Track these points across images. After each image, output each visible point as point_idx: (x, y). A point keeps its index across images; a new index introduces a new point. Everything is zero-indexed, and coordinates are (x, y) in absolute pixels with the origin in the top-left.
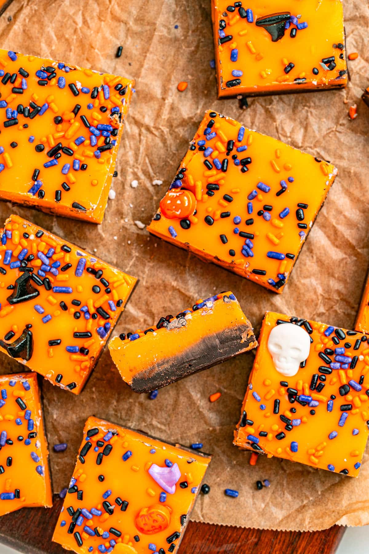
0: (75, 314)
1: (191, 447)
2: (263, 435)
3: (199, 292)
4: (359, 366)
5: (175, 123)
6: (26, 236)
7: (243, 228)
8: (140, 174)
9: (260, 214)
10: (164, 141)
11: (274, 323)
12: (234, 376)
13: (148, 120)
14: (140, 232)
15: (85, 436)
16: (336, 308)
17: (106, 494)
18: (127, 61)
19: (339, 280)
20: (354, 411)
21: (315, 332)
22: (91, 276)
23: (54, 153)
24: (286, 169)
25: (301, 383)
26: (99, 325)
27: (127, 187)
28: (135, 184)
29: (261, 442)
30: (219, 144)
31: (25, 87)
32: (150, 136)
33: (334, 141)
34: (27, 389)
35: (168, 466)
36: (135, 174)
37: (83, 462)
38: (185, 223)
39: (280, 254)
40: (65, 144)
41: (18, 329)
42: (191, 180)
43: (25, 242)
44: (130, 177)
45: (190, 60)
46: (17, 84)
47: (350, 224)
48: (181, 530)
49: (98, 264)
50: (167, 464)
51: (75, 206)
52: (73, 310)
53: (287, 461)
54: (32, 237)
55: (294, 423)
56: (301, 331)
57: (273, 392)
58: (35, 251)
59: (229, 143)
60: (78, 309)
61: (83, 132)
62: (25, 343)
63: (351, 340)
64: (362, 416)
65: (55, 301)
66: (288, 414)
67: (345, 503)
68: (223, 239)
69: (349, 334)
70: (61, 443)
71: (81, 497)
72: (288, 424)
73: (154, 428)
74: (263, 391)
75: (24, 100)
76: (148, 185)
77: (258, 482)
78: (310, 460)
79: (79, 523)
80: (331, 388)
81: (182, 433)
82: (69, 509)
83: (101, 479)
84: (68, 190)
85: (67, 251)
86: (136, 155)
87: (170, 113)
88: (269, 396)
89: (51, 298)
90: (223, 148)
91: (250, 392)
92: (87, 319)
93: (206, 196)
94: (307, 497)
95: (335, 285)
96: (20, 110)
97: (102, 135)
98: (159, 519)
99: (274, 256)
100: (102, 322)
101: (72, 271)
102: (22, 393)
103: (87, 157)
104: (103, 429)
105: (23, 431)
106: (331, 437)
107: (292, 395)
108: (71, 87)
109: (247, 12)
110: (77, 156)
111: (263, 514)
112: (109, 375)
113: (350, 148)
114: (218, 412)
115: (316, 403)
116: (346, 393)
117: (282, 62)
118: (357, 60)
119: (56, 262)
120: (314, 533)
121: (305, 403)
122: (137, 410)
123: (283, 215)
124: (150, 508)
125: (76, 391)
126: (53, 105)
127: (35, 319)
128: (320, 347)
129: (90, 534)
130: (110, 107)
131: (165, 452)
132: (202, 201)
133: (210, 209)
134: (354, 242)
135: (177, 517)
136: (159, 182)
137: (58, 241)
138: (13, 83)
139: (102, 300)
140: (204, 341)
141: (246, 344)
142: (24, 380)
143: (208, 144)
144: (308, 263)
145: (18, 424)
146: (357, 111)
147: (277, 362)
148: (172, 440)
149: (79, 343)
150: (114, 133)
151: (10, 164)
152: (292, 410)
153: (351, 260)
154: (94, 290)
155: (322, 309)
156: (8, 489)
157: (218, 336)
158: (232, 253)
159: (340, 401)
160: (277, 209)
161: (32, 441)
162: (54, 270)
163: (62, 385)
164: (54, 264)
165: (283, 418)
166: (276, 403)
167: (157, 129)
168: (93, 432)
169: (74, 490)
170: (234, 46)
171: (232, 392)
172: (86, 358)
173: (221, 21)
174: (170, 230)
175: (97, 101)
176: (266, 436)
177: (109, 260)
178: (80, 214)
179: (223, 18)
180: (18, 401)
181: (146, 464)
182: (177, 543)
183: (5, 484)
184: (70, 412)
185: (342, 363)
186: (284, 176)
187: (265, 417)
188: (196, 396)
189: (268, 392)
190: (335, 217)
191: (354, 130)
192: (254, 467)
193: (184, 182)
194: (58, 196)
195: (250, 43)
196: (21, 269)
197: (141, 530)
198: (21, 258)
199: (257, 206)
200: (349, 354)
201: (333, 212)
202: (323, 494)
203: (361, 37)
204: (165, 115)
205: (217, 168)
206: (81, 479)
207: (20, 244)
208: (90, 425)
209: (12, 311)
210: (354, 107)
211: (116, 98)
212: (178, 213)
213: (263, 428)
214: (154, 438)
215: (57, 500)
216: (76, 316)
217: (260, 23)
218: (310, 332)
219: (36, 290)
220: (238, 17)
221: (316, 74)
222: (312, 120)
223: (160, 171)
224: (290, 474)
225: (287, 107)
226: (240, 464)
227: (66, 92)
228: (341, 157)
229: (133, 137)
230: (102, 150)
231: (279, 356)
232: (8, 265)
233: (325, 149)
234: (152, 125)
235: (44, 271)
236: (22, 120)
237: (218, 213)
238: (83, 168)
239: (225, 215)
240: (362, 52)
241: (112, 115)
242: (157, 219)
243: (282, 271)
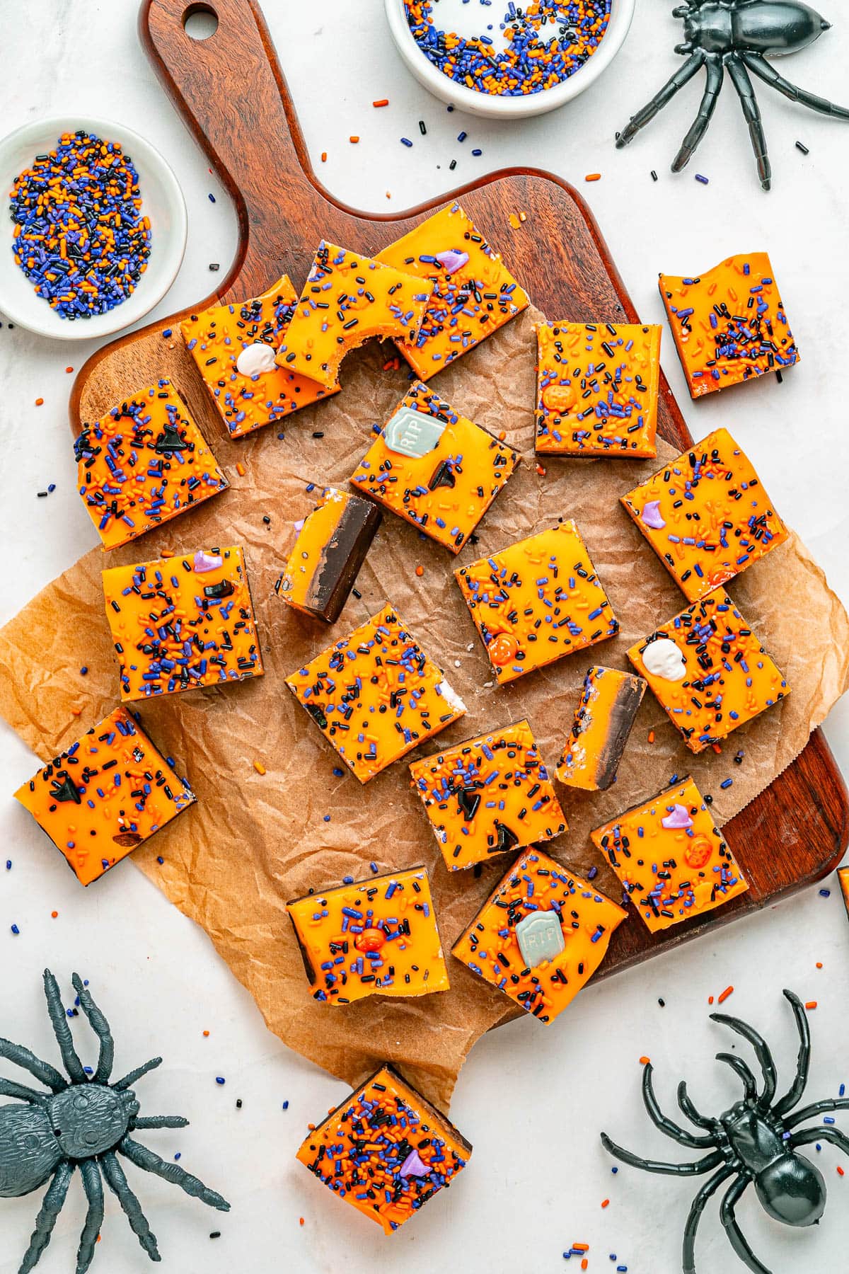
0: (516, 784)
1: (671, 784)
2: (707, 728)
3: (570, 684)
4: (719, 624)
5: (440, 599)
6: (434, 771)
7: (557, 619)
8: (454, 654)
9: (557, 600)
10: (446, 617)
11: (640, 655)
12: (648, 711)
13: (422, 616)
14: (493, 689)
15: (602, 849)
16: (664, 600)
17: (654, 869)
18: (368, 594)
19: (647, 581)
20: (745, 654)
21: (670, 633)
22: (500, 750)
23: (394, 702)
24: (543, 555)
25: (695, 673)
26: (537, 774)
27: (455, 671)
28: (457, 663)
29: (711, 734)
30: (487, 586)
31: (333, 683)
32: (433, 624)
33: (548, 500)
34: (537, 860)
35: (672, 811)
36: (450, 657)
37: (619, 866)
38: (520, 655)
39: (597, 610)
40: (395, 690)
41: (491, 830)
42: (494, 626)
43: (438, 775)
44: (450, 663)
45: (406, 551)
46: (326, 687)
47: (615, 540)
48: (722, 839)
49: (495, 738)
50: (670, 811)
51: (443, 719)
52: (511, 783)
53: (739, 728)
54: (439, 767)
55: (718, 701)
56: (661, 643)
57: (685, 697)
58: (449, 774)
59: (492, 578)
60: (513, 778)
61: (398, 670)
62: (506, 834)
63: (696, 613)
64: (753, 651)
65: (494, 790)
66: (709, 700)
67: (801, 713)
68: (553, 640)
69: (691, 611)
70: (590, 869)
71: (641, 888)
72: (714, 706)
73: (635, 797)
74: (678, 703)
75: (341, 691)
76: (466, 655)
77: (735, 759)
78: (752, 713)
79: (657, 904)
80: (716, 656)
81: (656, 782)
82: (642, 903)
83: (641, 863)
84: (428, 715)
85: (469, 752)
86: (438, 645)
87: (430, 596)
88: (685, 703)
89: (491, 790)
90: (492, 586)
91: (671, 712)
92: (526, 779)
93: (514, 626)
94: (774, 735)
95: (648, 587)
96: (346, 699)
97: (411, 659)
98: (702, 848)
99: (594, 616)
100: (537, 770)
101: (484, 761)
102: (537, 866)
103: (418, 682)
104: (608, 833)
105: (562, 888)
106: (749, 685)
107: (699, 686)
108: (360, 651)
109: (418, 490)
110: (411, 688)
111: (759, 775)
112: (573, 797)
113: (564, 494)
114: (664, 744)
115: (718, 674)
116: (729, 648)
117: (472, 494)
118: (508, 436)
119: (469, 766)
120: (803, 752)
121: (711, 682)
122: (613, 798)
123: (572, 585)
124: (689, 848)
125: (566, 829)
126: (362, 675)
127: (495, 814)
128: (683, 639)
129: (671, 904)
130: (396, 637)
131: (660, 804)
132: (514, 631)
133: (525, 631)
134: (630, 549)
135: (711, 835)
136: (472, 646)
137: (456, 752)
138: (323, 688)
139: (522, 757)
140: (613, 715)
141: (640, 689)
142: (529, 857)
143: (480, 592)
144: (616, 592)
145: (555, 887)
146: (542, 467)
147: (667, 676)
148: (654, 792)
149: (537, 797)
150: (417, 650)
151: (375, 738)
152: (708, 695)
153: (640, 562)
154: (511, 757)
155: (656, 611)
156: (591, 931)
157: (618, 703)
158: (568, 642)
159: (731, 658)
160: (565, 585)
161: (574, 887)
162: (473, 772)
163: (555, 834)
164: (469, 768)
165: (708, 705)
166: (695, 701)
167: (433, 615)
168: (605, 842)
169: (632, 888)
170: (434, 519)
171: (659, 723)
172: (551, 802)
173: (409, 512)
174: (515, 670)
175: (385, 643)
176: (709, 728)
177: (494, 728)
178: (450, 720)
179: (408, 510)
180: (540, 873)
181: (658, 825)
182: (728, 850)
183: (587, 931)
184: (574, 846)
185: (706, 633)
186: (547, 561)
187: (697, 717)
188: (639, 749)
189: (682, 700)
190: (602, 547)
191: (554, 481)
192: (722, 753)
193: (491, 631)
194: (426, 725)
195: (441, 506)
196: (453, 793)
197: (699, 866)
198: (446, 786)
199: (551, 597)
200: (704, 624)
201: (597, 545)
202: (783, 722)
203: (493, 418)
204: (429, 601)
205: (501, 602)
206: (629, 877)
207: (436, 779)
208: (597, 839)
209: (476, 823)
210: (538, 466)
211: (395, 628)
212: (509, 655)
213: (703, 725)
214: (644, 803)
215: (628, 906)
216: (517, 784)
217: (433, 486)
218: (667, 637)
219: (476, 796)
220: (416, 499)
221: (500, 476)
222: (521, 503)
223: (464, 638)
224: (749, 733)
225: (497, 512)
226: (713, 760)
227: (361, 658)
228: (564, 506)
229: (425, 636)
230: (421, 668)
231: (664, 671)
232: (443, 798)
233: (548, 512)
234: (427, 616)
235: (468, 779)
236: (353, 704)
237: (533, 628)
238: (422, 691)
239: (538, 624)
240: (504, 427)
241: (404, 640)
242: (500, 672)
243: (609, 619)
